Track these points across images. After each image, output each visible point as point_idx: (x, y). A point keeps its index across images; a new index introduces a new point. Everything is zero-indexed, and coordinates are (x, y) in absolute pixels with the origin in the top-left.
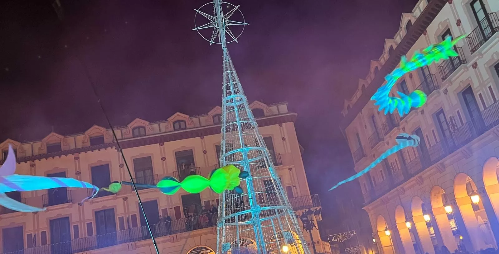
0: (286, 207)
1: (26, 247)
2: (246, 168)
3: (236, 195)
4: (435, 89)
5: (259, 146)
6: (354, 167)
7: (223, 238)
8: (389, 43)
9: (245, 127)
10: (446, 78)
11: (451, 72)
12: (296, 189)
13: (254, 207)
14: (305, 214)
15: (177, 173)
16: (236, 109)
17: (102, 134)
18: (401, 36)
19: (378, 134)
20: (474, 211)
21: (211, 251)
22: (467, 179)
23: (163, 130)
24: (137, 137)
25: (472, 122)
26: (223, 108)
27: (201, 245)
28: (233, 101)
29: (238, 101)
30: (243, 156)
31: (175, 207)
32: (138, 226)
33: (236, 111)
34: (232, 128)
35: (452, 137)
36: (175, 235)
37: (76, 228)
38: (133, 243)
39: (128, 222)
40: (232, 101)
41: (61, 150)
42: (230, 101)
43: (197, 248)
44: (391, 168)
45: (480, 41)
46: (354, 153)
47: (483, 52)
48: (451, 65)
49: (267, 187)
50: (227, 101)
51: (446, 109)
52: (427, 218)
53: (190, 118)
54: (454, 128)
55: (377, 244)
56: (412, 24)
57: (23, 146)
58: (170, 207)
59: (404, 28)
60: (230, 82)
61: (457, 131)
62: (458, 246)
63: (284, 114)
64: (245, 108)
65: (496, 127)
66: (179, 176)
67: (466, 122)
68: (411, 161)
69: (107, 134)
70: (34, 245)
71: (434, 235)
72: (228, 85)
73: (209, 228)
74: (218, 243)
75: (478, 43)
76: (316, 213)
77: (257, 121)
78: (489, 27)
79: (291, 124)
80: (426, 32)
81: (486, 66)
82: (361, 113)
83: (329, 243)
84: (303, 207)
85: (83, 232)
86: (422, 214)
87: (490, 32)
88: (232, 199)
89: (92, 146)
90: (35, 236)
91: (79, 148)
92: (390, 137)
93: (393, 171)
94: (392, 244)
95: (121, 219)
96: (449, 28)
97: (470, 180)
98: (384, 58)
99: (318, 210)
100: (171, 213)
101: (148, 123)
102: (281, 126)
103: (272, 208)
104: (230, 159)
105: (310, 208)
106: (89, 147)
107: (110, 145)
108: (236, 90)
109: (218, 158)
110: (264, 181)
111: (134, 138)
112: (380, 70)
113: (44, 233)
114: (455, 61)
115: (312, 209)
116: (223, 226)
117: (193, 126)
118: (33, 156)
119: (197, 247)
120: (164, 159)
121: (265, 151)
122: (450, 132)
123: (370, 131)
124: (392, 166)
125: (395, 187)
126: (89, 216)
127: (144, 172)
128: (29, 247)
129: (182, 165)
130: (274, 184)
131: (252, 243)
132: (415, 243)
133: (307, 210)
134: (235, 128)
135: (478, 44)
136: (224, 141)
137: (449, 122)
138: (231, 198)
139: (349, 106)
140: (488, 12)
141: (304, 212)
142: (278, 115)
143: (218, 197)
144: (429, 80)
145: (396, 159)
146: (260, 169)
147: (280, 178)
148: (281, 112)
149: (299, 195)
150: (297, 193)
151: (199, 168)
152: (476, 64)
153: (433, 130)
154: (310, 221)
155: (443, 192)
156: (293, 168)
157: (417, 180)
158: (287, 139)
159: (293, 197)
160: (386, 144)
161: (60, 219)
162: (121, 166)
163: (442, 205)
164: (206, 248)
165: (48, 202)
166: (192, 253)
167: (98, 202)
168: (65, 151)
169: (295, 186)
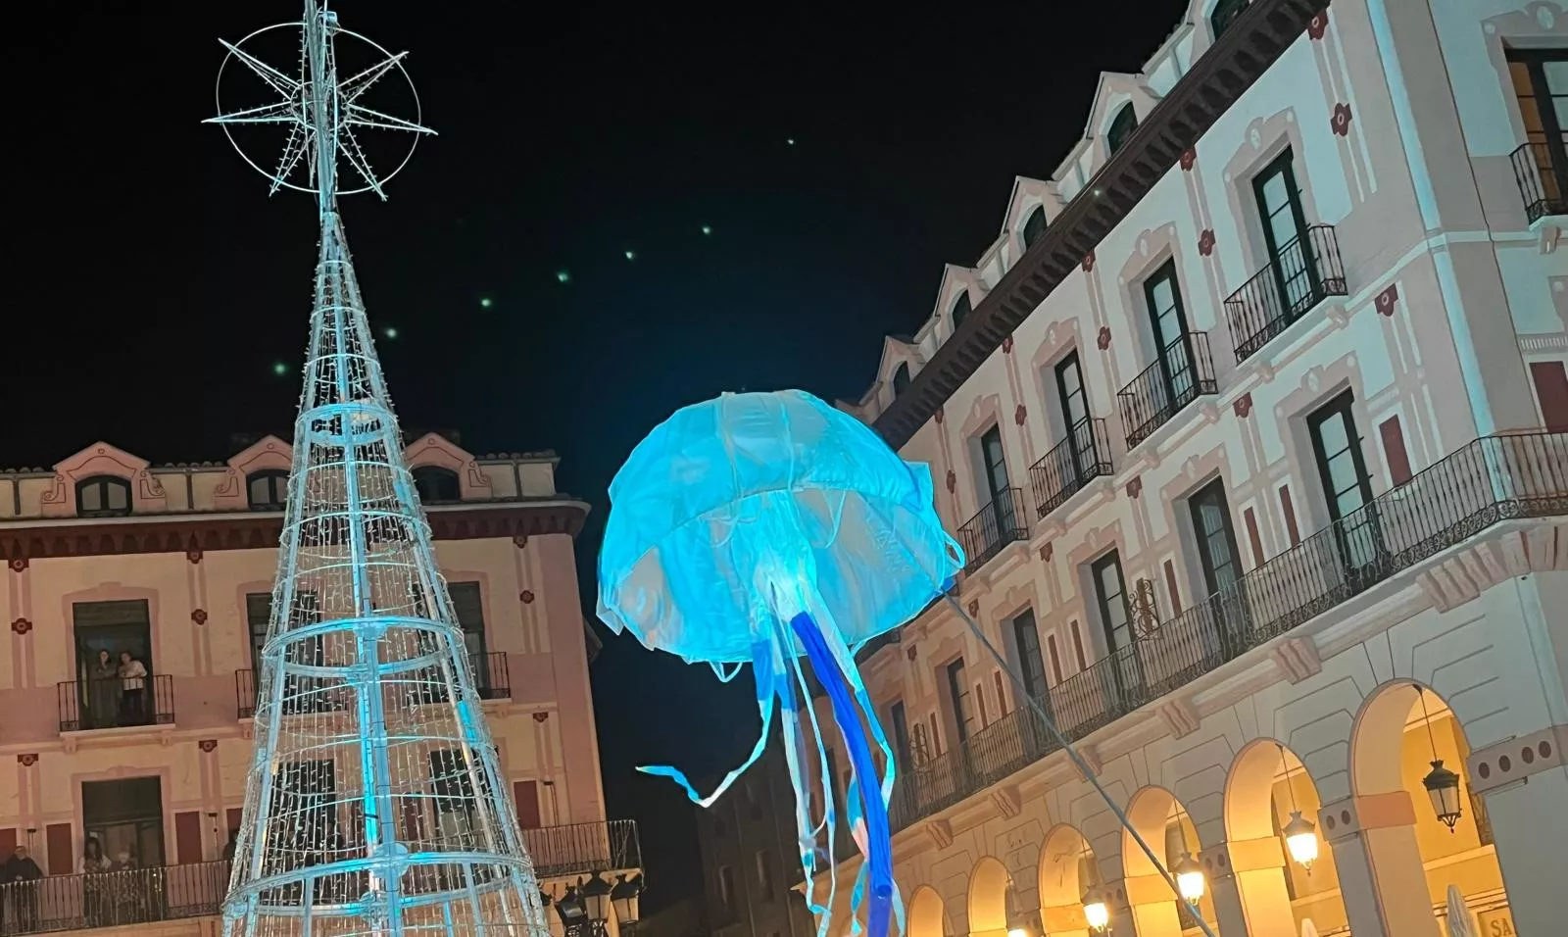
0: (505, 860)
2: (366, 697)
3: (313, 798)
4: (1098, 474)
5: (429, 617)
8: (955, 282)
9: (381, 532)
10: (1142, 439)
11: (1159, 420)
12: (554, 794)
13: (381, 852)
14: (576, 892)
15: (73, 689)
16: (350, 462)
18: (1005, 261)
20: (1182, 929)
22: (1172, 812)
23: (31, 508)
25: (1209, 606)
26: (300, 451)
28: (340, 425)
29: (362, 429)
30: (360, 647)
31: (48, 827)
33: (348, 470)
34: (327, 535)
35: (1136, 653)
40: (336, 426)
42: (328, 425)
44: (914, 744)
45: (1270, 321)
47: (1274, 362)
48: (1162, 393)
49: (443, 776)
50: (318, 425)
51: (1130, 551)
53: (153, 470)
54: (1149, 622)
56: (1048, 224)
58: (31, 827)
59: (1018, 233)
60: (335, 351)
61: (1155, 635)
63: (539, 499)
64: (386, 461)
65: (1288, 633)
67: (1191, 604)
68: (986, 727)
72: (327, 361)
73: (189, 920)
75: (1264, 326)
76: (622, 892)
77: (431, 518)
78: (1305, 273)
79: (564, 543)
80: (1093, 259)
81: (1279, 412)
84: (573, 868)
86: (1004, 924)
87: (1308, 295)
88: (298, 812)
92: (922, 628)
93: (921, 758)
96: (1171, 259)
97: (1181, 817)
98: (934, 336)
99: (628, 879)
102: (522, 546)
103: (450, 861)
104: (305, 657)
105: (599, 872)
108: (360, 386)
109: (256, 647)
110: (435, 755)
112: (917, 378)
114: (1179, 377)
115: (604, 876)
116: (251, 915)
117: (158, 504)
120: (22, 626)
121: (449, 637)
122: (1133, 636)
124: (917, 736)
125: (918, 818)
129: (101, 660)
130: (469, 767)
133: (587, 878)
134: (337, 533)
135: (1262, 331)
136: (288, 581)
137: (1131, 601)
138: (295, 808)
140: (1310, 219)
141: (576, 884)
142: (515, 500)
143: (243, 802)
144: (1082, 436)
145: (933, 716)
146: (422, 705)
147: (496, 750)
148: (526, 493)
149: (564, 819)
150: (556, 812)
151: (168, 680)
152: (1247, 399)
153: (1075, 624)
154: (592, 921)
155: (1085, 851)
156: (553, 715)
157: (999, 799)
158: (539, 598)
159: (537, 825)
160: (906, 655)
163: (1076, 897)
169: (550, 784)
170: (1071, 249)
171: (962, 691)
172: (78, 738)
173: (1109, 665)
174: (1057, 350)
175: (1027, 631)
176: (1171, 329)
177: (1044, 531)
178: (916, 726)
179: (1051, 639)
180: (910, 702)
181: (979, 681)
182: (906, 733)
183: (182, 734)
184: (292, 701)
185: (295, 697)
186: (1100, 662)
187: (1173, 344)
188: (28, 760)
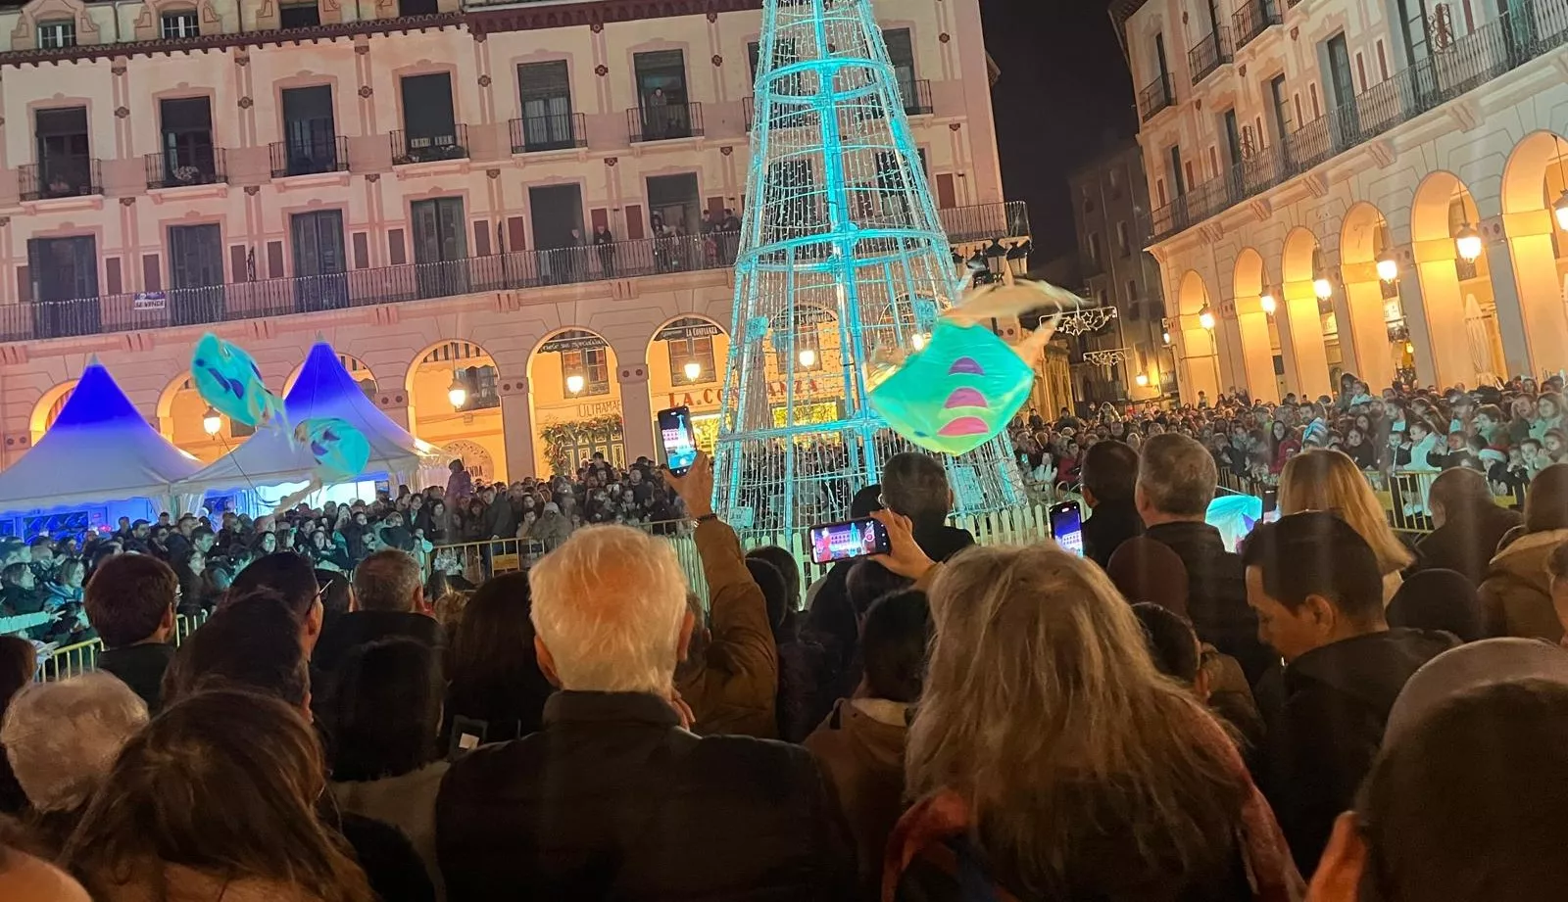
0: (927, 234)
1: (231, 281)
2: (826, 117)
3: (792, 191)
5: (870, 58)
6: (1138, 132)
7: (750, 302)
14: (981, 254)
15: (636, 114)
19: (1218, 42)
20: (1459, 281)
21: (720, 332)
22: (1456, 190)
25: (1499, 23)
27: (692, 313)
30: (822, 81)
31: (627, 208)
32: (527, 249)
35: (1432, 65)
36: (623, 281)
37: (360, 239)
38: (512, 292)
39: (500, 237)
41: (318, 22)
43: (683, 320)
44: (1243, 141)
46: (1142, 93)
49: (883, 175)
52: (1324, 289)
54: (1444, 40)
55: (1174, 348)
58: (616, 207)
61: (1450, 49)
66: (642, 119)
67: (1483, 23)
68: (1302, 127)
70: (251, 276)
71: (1336, 337)
74: (735, 315)
76: (1015, 253)
84: (980, 236)
85: (379, 252)
86: (1310, 275)
88: (783, 200)
89: (402, 18)
90: (252, 251)
91: (369, 23)
92: (1252, 52)
93: (1248, 152)
94: (1215, 351)
95: (482, 227)
97: (1463, 194)
99: (1018, 245)
100: (617, 223)
102: (940, 1)
103: (888, 235)
104: (784, 89)
105: (998, 240)
106: (397, 19)
107: (454, 20)
110: (876, 157)
111: (519, 2)
113: (275, 248)
115: (1002, 243)
116: (753, 271)
118: (242, 33)
119: (681, 317)
120: (601, 70)
121: (884, 72)
122: (1430, 51)
123: (1196, 32)
124: (1246, 136)
125: (1244, 198)
126: (397, 213)
127: (546, 102)
128: (237, 279)
130: (900, 167)
131: (831, 319)
132: (1278, 353)
133: (989, 244)
136: (770, 34)
137: (1430, 22)
138: (780, 197)
141: (981, 248)
143: (745, 190)
145: (1258, 119)
146: (866, 121)
147: (922, 153)
149: (973, 200)
150: (967, 197)
151: (698, 105)
153: (1380, 44)
154: (994, 275)
155: (1379, 222)
156: (964, 127)
157: (1310, 182)
158: (953, 39)
159: (954, 206)
160: (1238, 73)
161: (315, 213)
162: (484, 81)
163: (1370, 256)
164: (707, 322)
165: (283, 165)
166: (670, 333)
167: (419, 175)
168: (330, 26)
169: (963, 175)
171: (1283, 98)
172: (641, 147)
173: (1408, 75)
175: (1339, 50)
178: (1245, 129)
179: (1359, 56)
180: (1241, 108)
181: (1296, 91)
182: (1237, 133)
183: (708, 143)
184: (775, 121)
185: (777, 119)
186: (1400, 73)
188: (611, 161)
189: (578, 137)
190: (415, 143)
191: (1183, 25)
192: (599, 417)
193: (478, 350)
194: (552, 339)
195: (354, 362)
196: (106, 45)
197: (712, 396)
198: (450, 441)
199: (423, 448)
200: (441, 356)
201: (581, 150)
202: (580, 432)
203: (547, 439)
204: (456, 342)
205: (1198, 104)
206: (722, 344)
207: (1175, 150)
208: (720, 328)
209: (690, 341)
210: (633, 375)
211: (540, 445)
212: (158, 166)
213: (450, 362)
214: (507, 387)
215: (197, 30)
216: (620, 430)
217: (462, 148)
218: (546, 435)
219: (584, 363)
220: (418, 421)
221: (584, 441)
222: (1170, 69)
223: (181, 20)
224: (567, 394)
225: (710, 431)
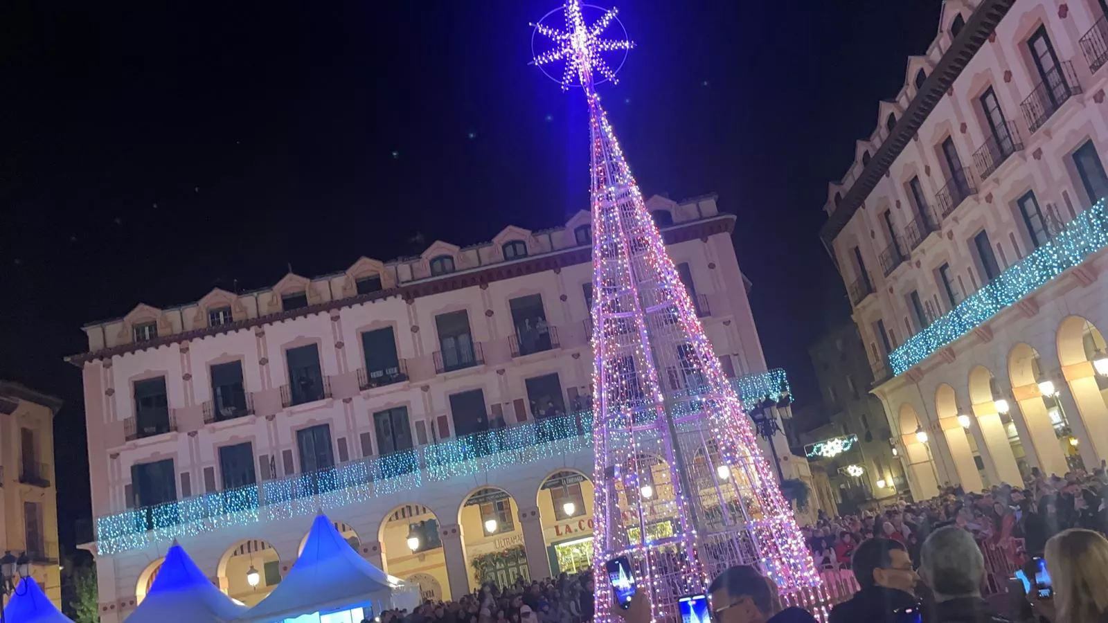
1: (261, 479)
4: (1014, 150)
6: (852, 313)
8: (915, 65)
10: (1038, 127)
11: (1048, 114)
12: (740, 360)
14: (759, 406)
15: (515, 339)
17: (377, 273)
18: (942, 47)
19: (897, 247)
20: (1100, 389)
21: (584, 479)
22: (1085, 327)
23: (485, 260)
24: (438, 274)
26: (594, 212)
27: (565, 468)
31: (514, 401)
32: (451, 436)
37: (342, 442)
39: (433, 430)
41: (306, 304)
43: (559, 474)
44: (926, 311)
46: (851, 287)
48: (1047, 99)
49: (685, 358)
51: (1039, 191)
52: (1003, 406)
53: (533, 234)
55: (902, 459)
56: (965, 22)
57: (240, 299)
58: (507, 402)
59: (948, 32)
62: (1067, 458)
63: (711, 217)
66: (518, 341)
69: (385, 271)
70: (273, 474)
71: (1018, 438)
76: (781, 405)
79: (725, 238)
82: (864, 208)
83: (805, 460)
85: (355, 449)
86: (991, 397)
89: (359, 296)
90: (273, 458)
91: (338, 301)
92: (922, 251)
94: (932, 458)
95: (420, 425)
96: (1043, 25)
97: (1091, 330)
98: (907, 96)
99: (783, 397)
101: (456, 248)
102: (705, 242)
104: (611, 309)
105: (768, 396)
106: (356, 297)
107: (393, 292)
109: (589, 307)
110: (679, 347)
111: (433, 275)
112: (900, 120)
113: (287, 455)
114: (1057, 89)
117: (537, 250)
118: (259, 317)
119: (558, 472)
120: (489, 313)
122: (1049, 235)
123: (881, 243)
124: (928, 307)
126: (366, 424)
127: (456, 338)
128: (263, 479)
129: (525, 323)
131: (661, 462)
132: (977, 454)
133: (763, 399)
135: (1105, 53)
137: (1044, 216)
139: (838, 194)
142: (700, 220)
144: (1002, 132)
145: (935, 296)
148: (704, 215)
149: (747, 370)
150: (742, 367)
151: (554, 328)
152: (1101, 93)
154: (769, 420)
155: (1034, 355)
156: (733, 323)
157: (980, 333)
158: (717, 266)
159: (734, 375)
160: (914, 266)
161: (313, 429)
162: (415, 329)
163: (1033, 380)
164: (574, 473)
165: (289, 398)
166: (551, 484)
167: (378, 395)
168: (314, 305)
169: (737, 355)
170: (981, 33)
171: (949, 277)
174: (980, 89)
175: (983, 242)
176: (1048, 63)
177: (987, 187)
178: (926, 303)
179: (998, 244)
180: (921, 290)
181: (958, 274)
182: (921, 307)
183: (564, 352)
187: (1051, 71)
188: (501, 372)
189: (478, 358)
190: (374, 375)
191: (872, 239)
192: (509, 547)
193: (424, 509)
194: (473, 496)
195: (343, 526)
196: (176, 335)
197: (584, 525)
198: (411, 575)
199: (393, 581)
200: (400, 515)
201: (480, 367)
202: (498, 559)
203: (476, 566)
204: (409, 505)
205: (891, 290)
206: (587, 488)
207: (880, 322)
208: (584, 476)
209: (565, 488)
210: (529, 515)
211: (471, 571)
212: (211, 408)
213: (407, 519)
214: (446, 533)
215: (231, 319)
216: (524, 556)
217: (404, 374)
218: (475, 564)
219: (495, 511)
220: (389, 563)
221: (500, 565)
222: (868, 268)
223: (221, 314)
224: (486, 534)
225: (586, 550)
